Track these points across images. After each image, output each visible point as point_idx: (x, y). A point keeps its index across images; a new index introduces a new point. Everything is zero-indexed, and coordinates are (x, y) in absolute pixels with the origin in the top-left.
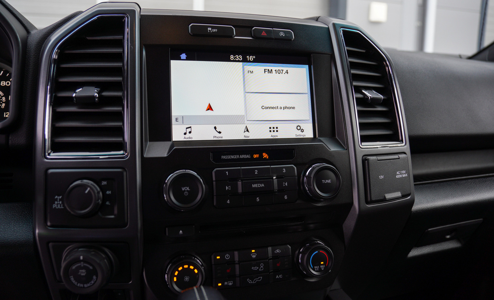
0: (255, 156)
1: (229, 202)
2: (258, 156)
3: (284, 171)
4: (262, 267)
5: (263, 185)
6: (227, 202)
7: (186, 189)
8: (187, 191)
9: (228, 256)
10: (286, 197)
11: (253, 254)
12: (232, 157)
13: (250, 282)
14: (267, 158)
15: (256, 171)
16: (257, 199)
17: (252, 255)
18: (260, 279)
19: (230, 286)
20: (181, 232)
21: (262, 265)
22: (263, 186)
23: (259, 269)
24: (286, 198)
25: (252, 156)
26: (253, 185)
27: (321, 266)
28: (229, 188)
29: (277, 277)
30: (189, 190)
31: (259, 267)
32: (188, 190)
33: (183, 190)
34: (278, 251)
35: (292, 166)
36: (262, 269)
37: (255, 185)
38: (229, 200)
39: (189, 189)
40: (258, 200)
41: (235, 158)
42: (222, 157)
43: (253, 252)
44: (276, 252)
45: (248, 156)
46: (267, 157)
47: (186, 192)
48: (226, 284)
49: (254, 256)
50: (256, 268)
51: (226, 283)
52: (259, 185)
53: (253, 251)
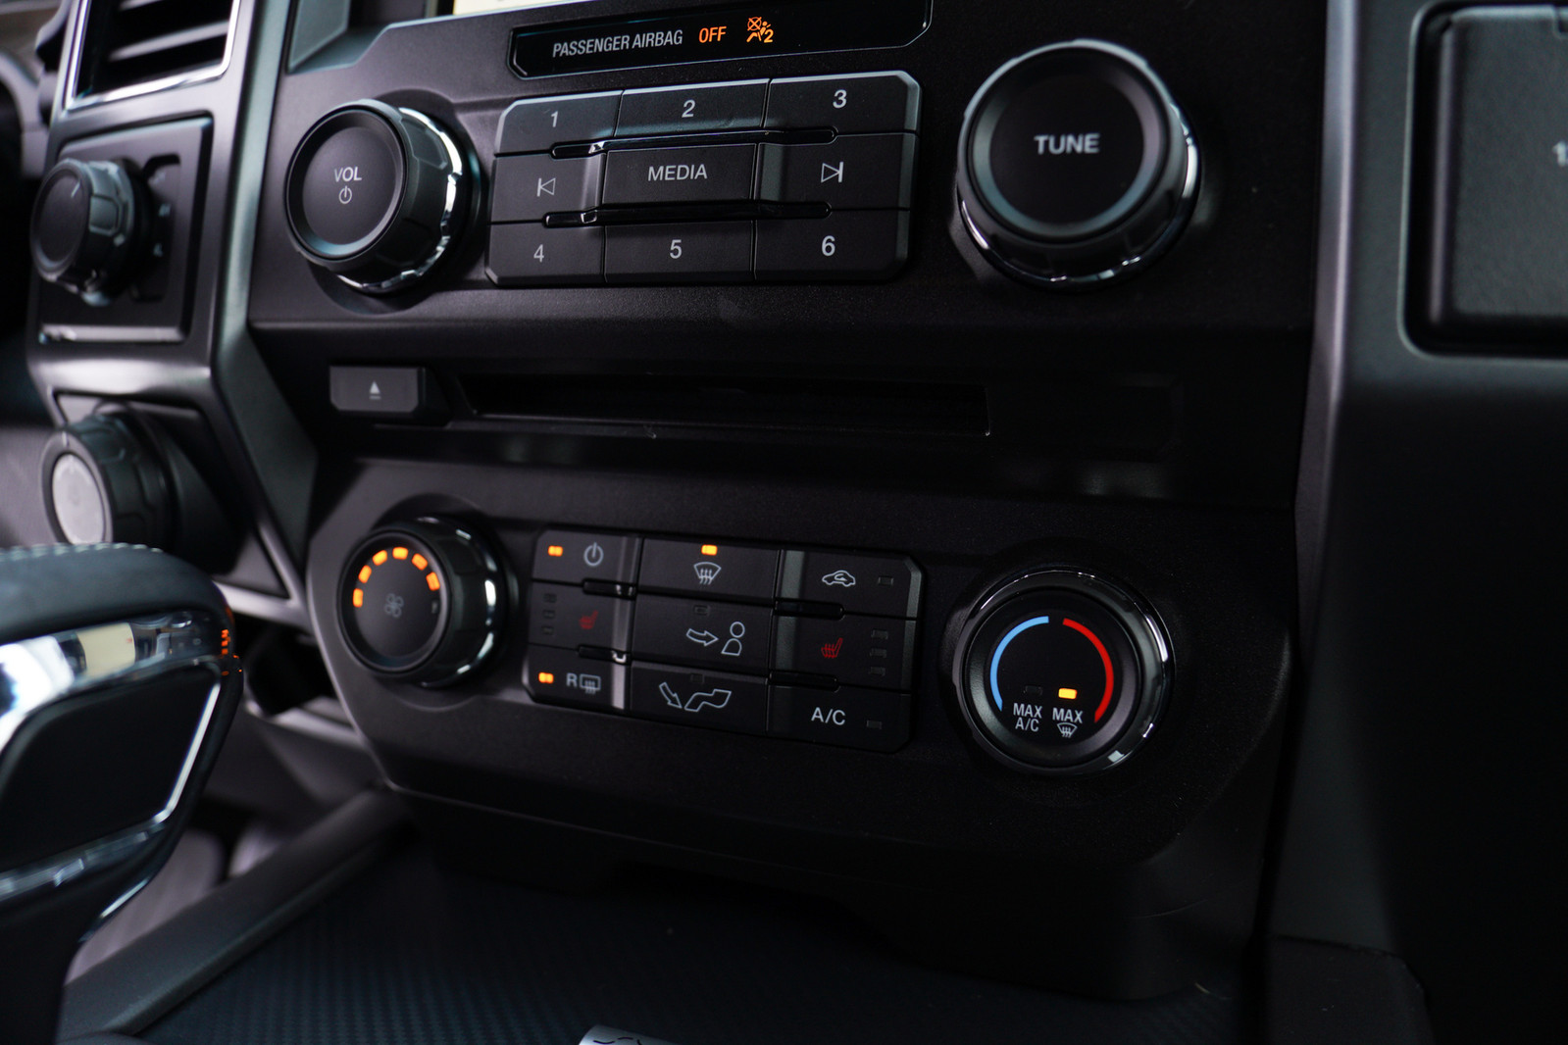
0: (710, 34)
1: (541, 257)
2: (720, 33)
3: (840, 102)
4: (736, 638)
5: (702, 171)
6: (535, 256)
7: (348, 174)
8: (352, 184)
9: (598, 553)
10: (828, 246)
11: (705, 567)
12: (600, 45)
13: (674, 701)
14: (767, 41)
15: (690, 105)
16: (673, 248)
17: (699, 568)
18: (720, 698)
19: (589, 696)
20: (374, 389)
21: (737, 630)
22: (701, 177)
23: (720, 644)
24: (828, 249)
25: (691, 37)
26: (651, 169)
27: (1058, 714)
28: (549, 187)
29: (817, 714)
30: (360, 179)
31: (724, 636)
32: (356, 179)
33: (338, 179)
34: (839, 578)
35: (895, 78)
36: (733, 647)
37: (661, 168)
38: (541, 247)
39: (358, 176)
40: (675, 252)
41: (612, 51)
42: (555, 50)
43: (708, 557)
44: (831, 579)
45: (673, 38)
46: (764, 37)
47: (346, 189)
48: (572, 684)
49: (706, 577)
50: (708, 639)
51: (571, 679)
52: (683, 172)
53: (710, 550)
